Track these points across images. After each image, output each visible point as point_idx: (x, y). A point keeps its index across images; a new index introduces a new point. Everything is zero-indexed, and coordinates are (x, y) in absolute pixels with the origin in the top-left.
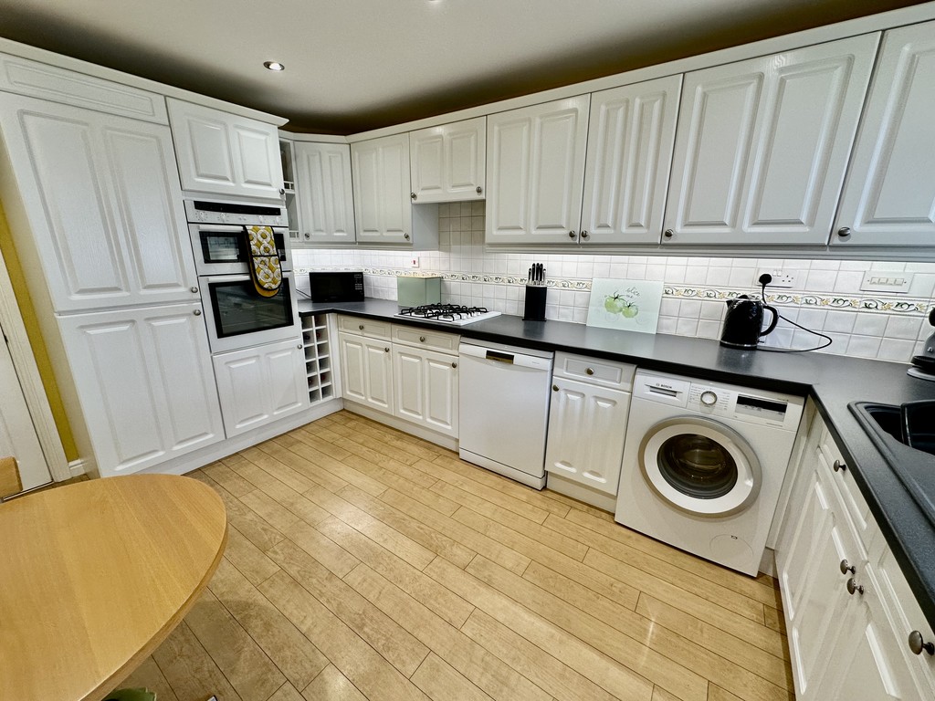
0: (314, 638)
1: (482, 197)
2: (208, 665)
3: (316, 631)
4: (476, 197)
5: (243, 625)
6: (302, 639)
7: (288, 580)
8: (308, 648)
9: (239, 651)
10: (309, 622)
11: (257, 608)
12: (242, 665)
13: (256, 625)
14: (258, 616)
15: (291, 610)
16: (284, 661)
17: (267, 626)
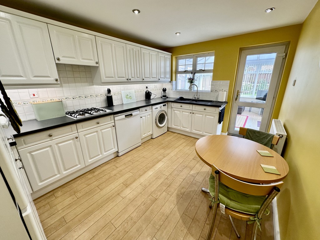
0: (184, 178)
1: (98, 65)
2: (195, 197)
3: (182, 178)
4: (95, 65)
5: (183, 194)
6: (185, 180)
7: (168, 188)
8: (187, 178)
9: (190, 191)
10: (180, 180)
11: (178, 192)
12: (193, 189)
13: (183, 191)
14: (180, 191)
15: (178, 184)
16: (190, 182)
17: (183, 188)
